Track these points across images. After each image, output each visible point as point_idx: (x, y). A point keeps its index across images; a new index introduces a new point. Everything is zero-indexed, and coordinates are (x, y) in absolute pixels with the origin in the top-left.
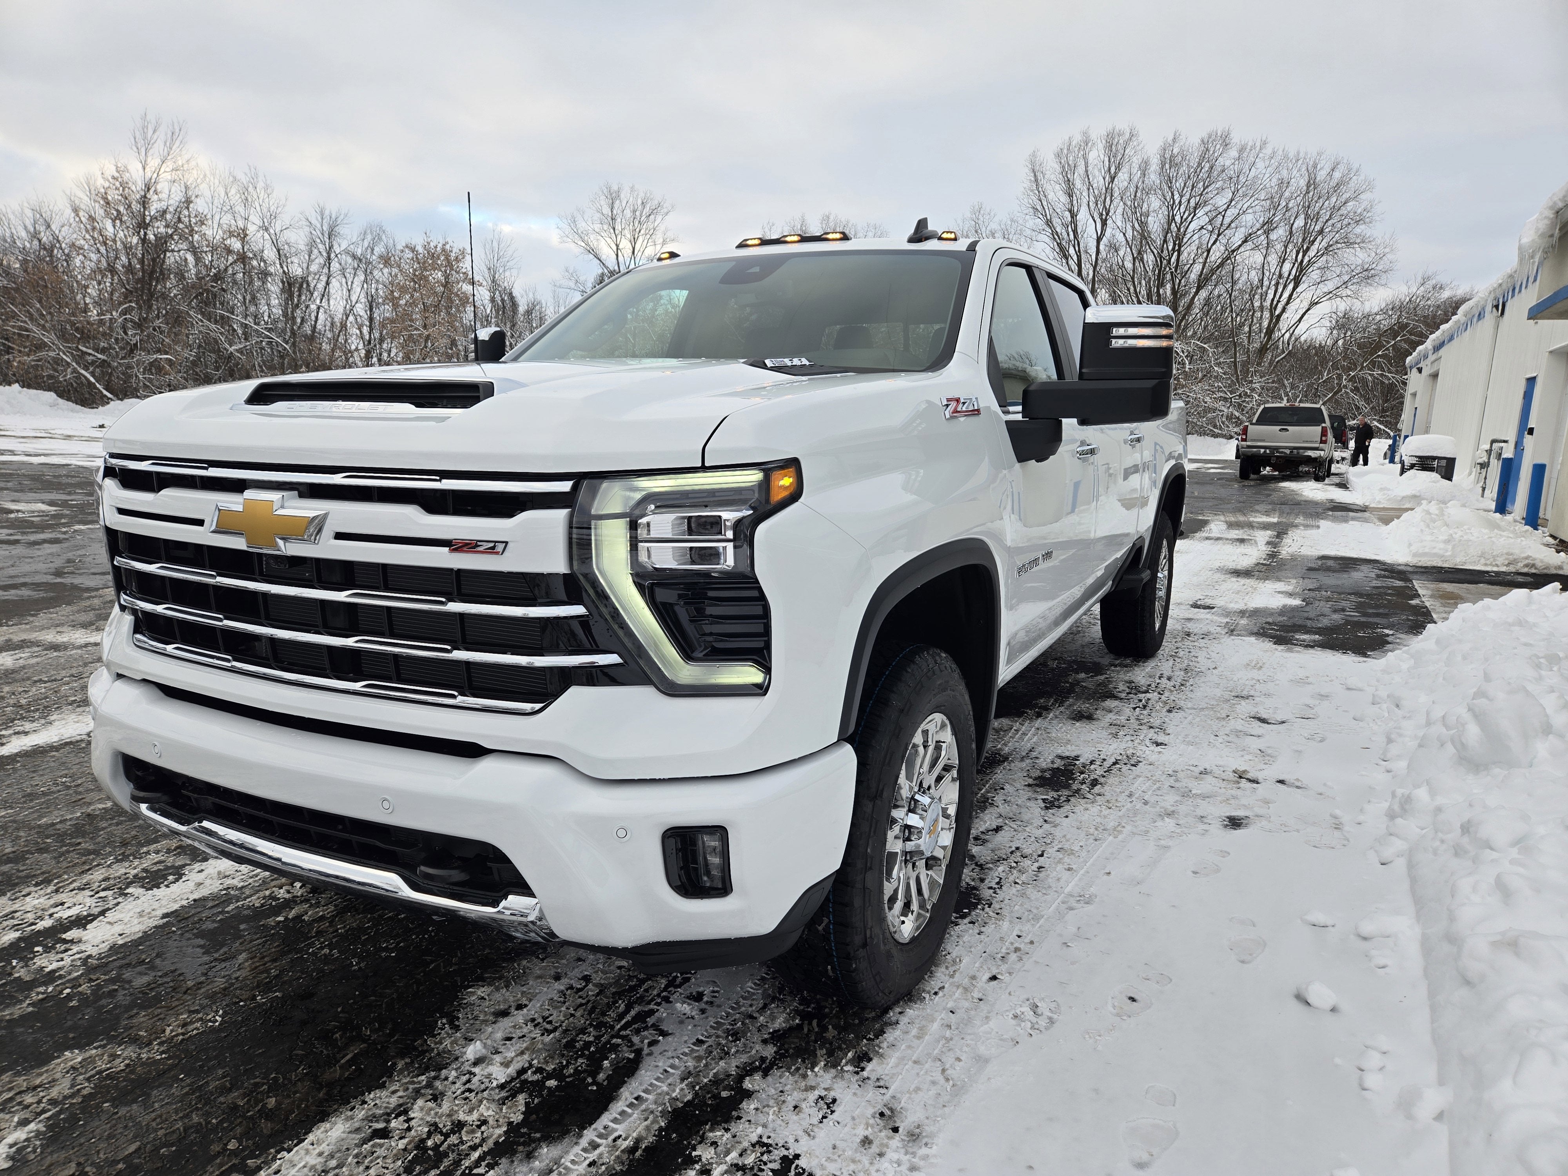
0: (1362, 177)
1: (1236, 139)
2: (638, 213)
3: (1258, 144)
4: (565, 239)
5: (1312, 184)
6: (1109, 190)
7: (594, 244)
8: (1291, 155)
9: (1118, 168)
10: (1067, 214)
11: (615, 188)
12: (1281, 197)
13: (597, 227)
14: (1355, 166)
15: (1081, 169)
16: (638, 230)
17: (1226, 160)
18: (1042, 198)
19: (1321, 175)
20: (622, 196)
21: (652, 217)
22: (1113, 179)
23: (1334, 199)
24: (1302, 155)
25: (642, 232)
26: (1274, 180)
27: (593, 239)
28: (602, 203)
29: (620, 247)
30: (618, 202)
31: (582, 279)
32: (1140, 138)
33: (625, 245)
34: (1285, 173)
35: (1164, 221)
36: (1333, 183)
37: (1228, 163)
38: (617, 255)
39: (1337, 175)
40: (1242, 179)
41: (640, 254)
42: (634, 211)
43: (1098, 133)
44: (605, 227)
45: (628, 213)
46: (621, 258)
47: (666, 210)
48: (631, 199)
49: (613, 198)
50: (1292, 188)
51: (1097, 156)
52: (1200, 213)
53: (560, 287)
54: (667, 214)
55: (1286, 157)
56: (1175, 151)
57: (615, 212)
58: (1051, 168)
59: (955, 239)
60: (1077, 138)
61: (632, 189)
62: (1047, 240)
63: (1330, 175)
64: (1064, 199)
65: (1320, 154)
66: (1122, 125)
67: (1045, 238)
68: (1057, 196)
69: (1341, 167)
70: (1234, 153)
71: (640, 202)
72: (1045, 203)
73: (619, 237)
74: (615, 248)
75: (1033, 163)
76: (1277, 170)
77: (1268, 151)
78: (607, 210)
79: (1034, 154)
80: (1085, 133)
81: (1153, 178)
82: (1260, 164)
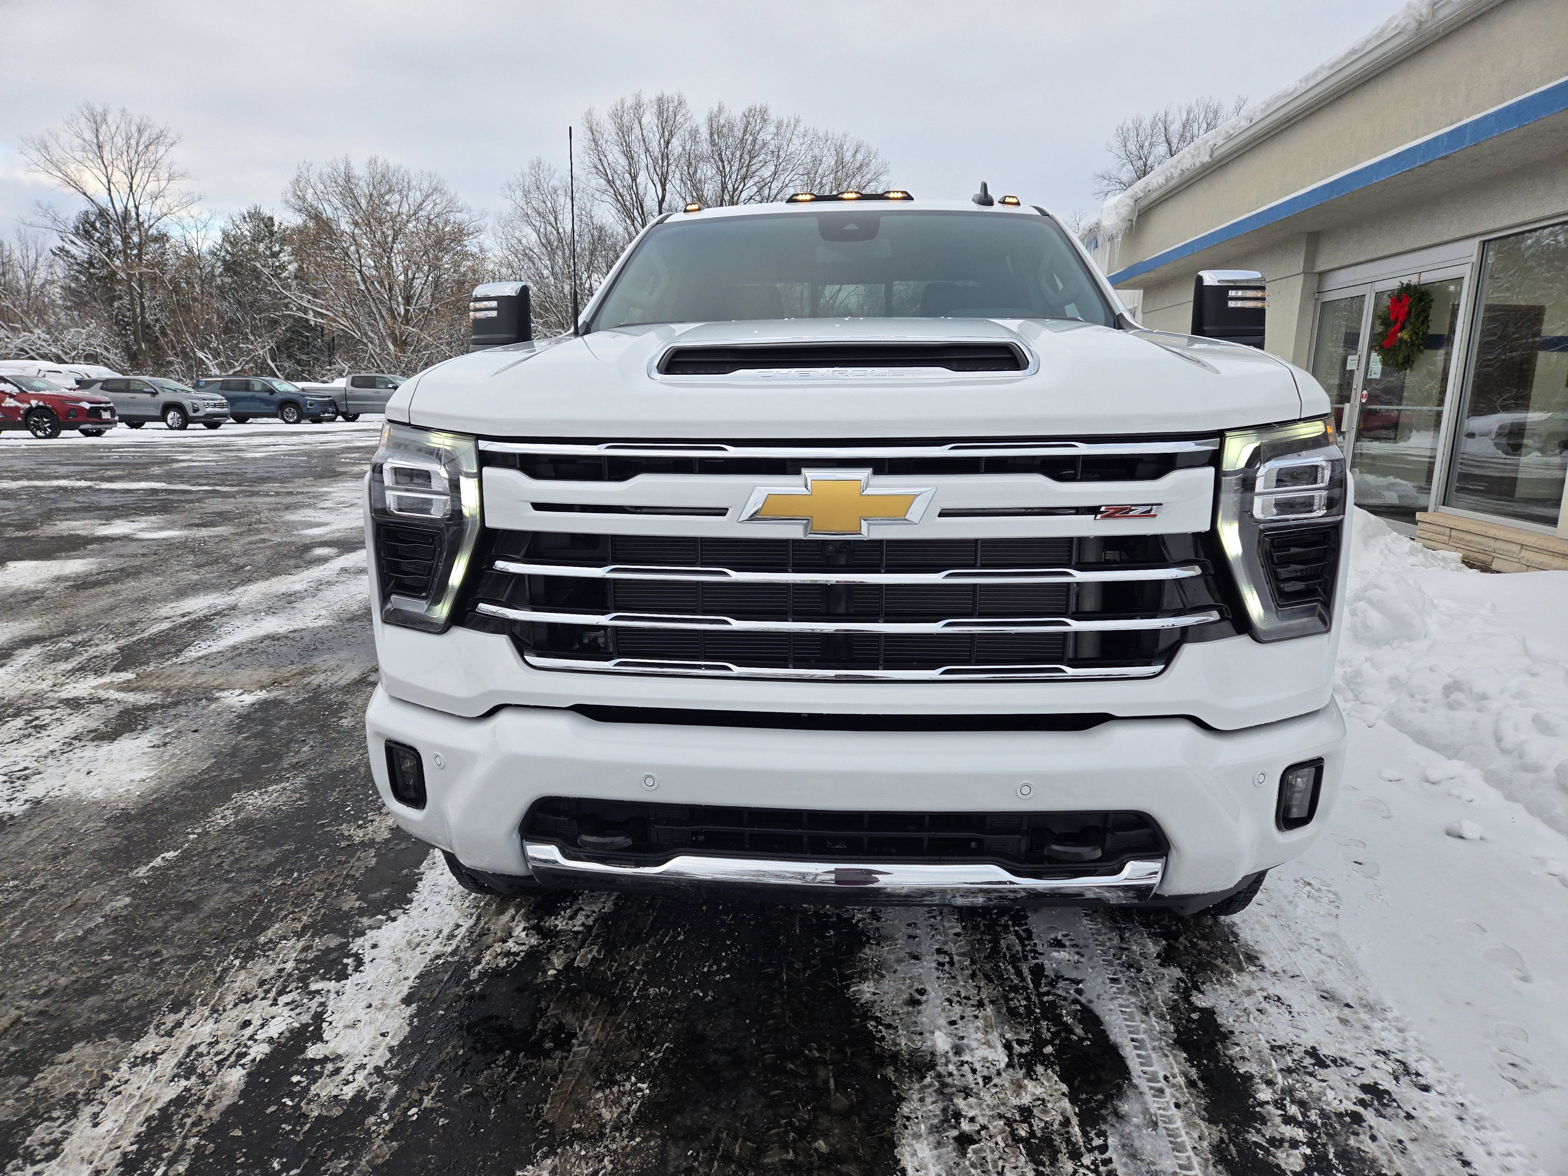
0: (880, 160)
1: (773, 114)
2: (133, 142)
3: (792, 122)
4: (33, 167)
5: (840, 163)
6: (665, 156)
7: (76, 176)
8: (821, 134)
9: (671, 134)
10: (627, 176)
11: (99, 109)
12: (816, 173)
13: (79, 155)
14: (874, 150)
15: (637, 130)
16: (135, 161)
17: (766, 135)
18: (603, 158)
19: (848, 156)
20: (110, 119)
21: (152, 148)
22: (668, 143)
23: (859, 178)
24: (830, 136)
25: (141, 164)
26: (809, 157)
27: (72, 169)
28: (83, 126)
29: (113, 180)
30: (104, 127)
31: (62, 216)
32: (688, 107)
33: (120, 178)
34: (817, 151)
35: (719, 189)
36: (857, 164)
37: (769, 137)
38: (109, 190)
39: (859, 157)
40: (782, 154)
41: (140, 190)
42: (128, 139)
43: (649, 97)
44: (91, 156)
45: (119, 141)
46: (114, 194)
47: (171, 141)
48: (123, 125)
49: (97, 122)
50: (824, 166)
51: (650, 119)
52: (750, 183)
53: (31, 225)
54: (172, 145)
55: (816, 135)
56: (722, 121)
57: (101, 138)
58: (609, 129)
59: (1018, 204)
60: (630, 101)
61: (123, 112)
62: (611, 200)
63: (854, 155)
64: (623, 161)
65: (845, 136)
66: (670, 92)
67: (609, 198)
68: (616, 157)
69: (863, 150)
70: (772, 129)
71: (134, 128)
72: (606, 164)
73: (110, 169)
74: (105, 181)
75: (589, 122)
76: (810, 148)
77: (801, 129)
78: (89, 136)
79: (590, 113)
80: (638, 97)
81: (705, 147)
82: (795, 141)
